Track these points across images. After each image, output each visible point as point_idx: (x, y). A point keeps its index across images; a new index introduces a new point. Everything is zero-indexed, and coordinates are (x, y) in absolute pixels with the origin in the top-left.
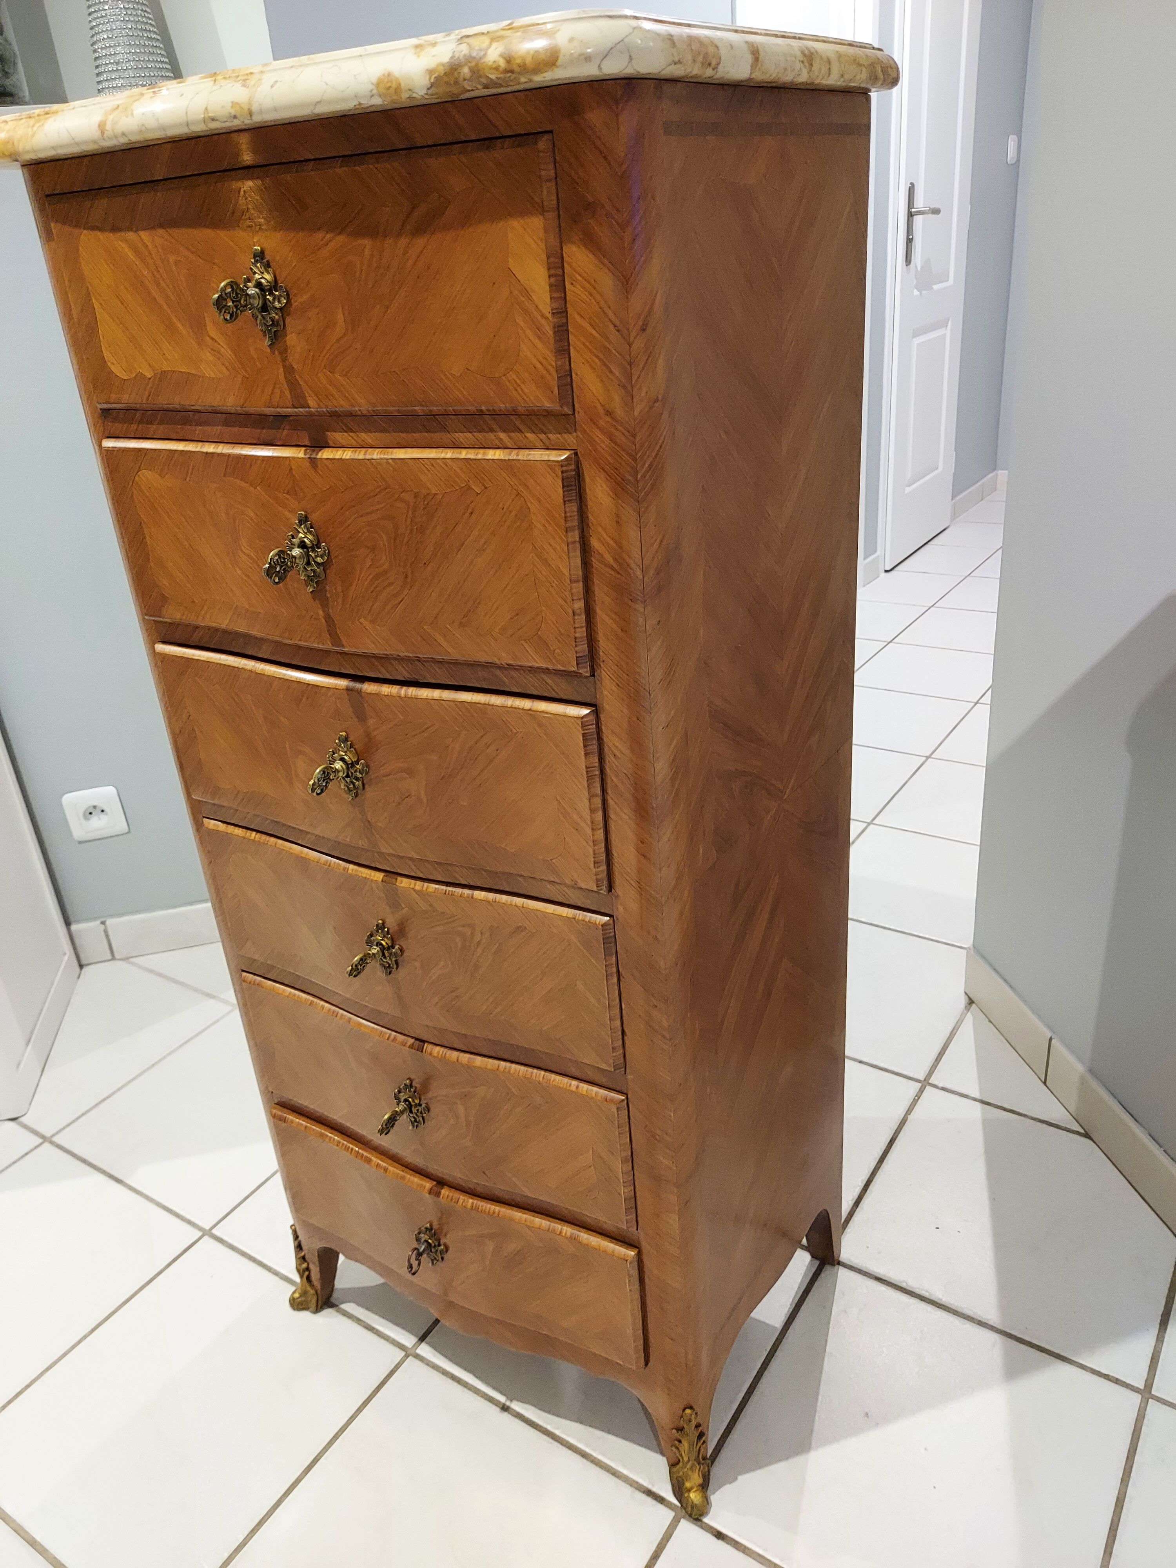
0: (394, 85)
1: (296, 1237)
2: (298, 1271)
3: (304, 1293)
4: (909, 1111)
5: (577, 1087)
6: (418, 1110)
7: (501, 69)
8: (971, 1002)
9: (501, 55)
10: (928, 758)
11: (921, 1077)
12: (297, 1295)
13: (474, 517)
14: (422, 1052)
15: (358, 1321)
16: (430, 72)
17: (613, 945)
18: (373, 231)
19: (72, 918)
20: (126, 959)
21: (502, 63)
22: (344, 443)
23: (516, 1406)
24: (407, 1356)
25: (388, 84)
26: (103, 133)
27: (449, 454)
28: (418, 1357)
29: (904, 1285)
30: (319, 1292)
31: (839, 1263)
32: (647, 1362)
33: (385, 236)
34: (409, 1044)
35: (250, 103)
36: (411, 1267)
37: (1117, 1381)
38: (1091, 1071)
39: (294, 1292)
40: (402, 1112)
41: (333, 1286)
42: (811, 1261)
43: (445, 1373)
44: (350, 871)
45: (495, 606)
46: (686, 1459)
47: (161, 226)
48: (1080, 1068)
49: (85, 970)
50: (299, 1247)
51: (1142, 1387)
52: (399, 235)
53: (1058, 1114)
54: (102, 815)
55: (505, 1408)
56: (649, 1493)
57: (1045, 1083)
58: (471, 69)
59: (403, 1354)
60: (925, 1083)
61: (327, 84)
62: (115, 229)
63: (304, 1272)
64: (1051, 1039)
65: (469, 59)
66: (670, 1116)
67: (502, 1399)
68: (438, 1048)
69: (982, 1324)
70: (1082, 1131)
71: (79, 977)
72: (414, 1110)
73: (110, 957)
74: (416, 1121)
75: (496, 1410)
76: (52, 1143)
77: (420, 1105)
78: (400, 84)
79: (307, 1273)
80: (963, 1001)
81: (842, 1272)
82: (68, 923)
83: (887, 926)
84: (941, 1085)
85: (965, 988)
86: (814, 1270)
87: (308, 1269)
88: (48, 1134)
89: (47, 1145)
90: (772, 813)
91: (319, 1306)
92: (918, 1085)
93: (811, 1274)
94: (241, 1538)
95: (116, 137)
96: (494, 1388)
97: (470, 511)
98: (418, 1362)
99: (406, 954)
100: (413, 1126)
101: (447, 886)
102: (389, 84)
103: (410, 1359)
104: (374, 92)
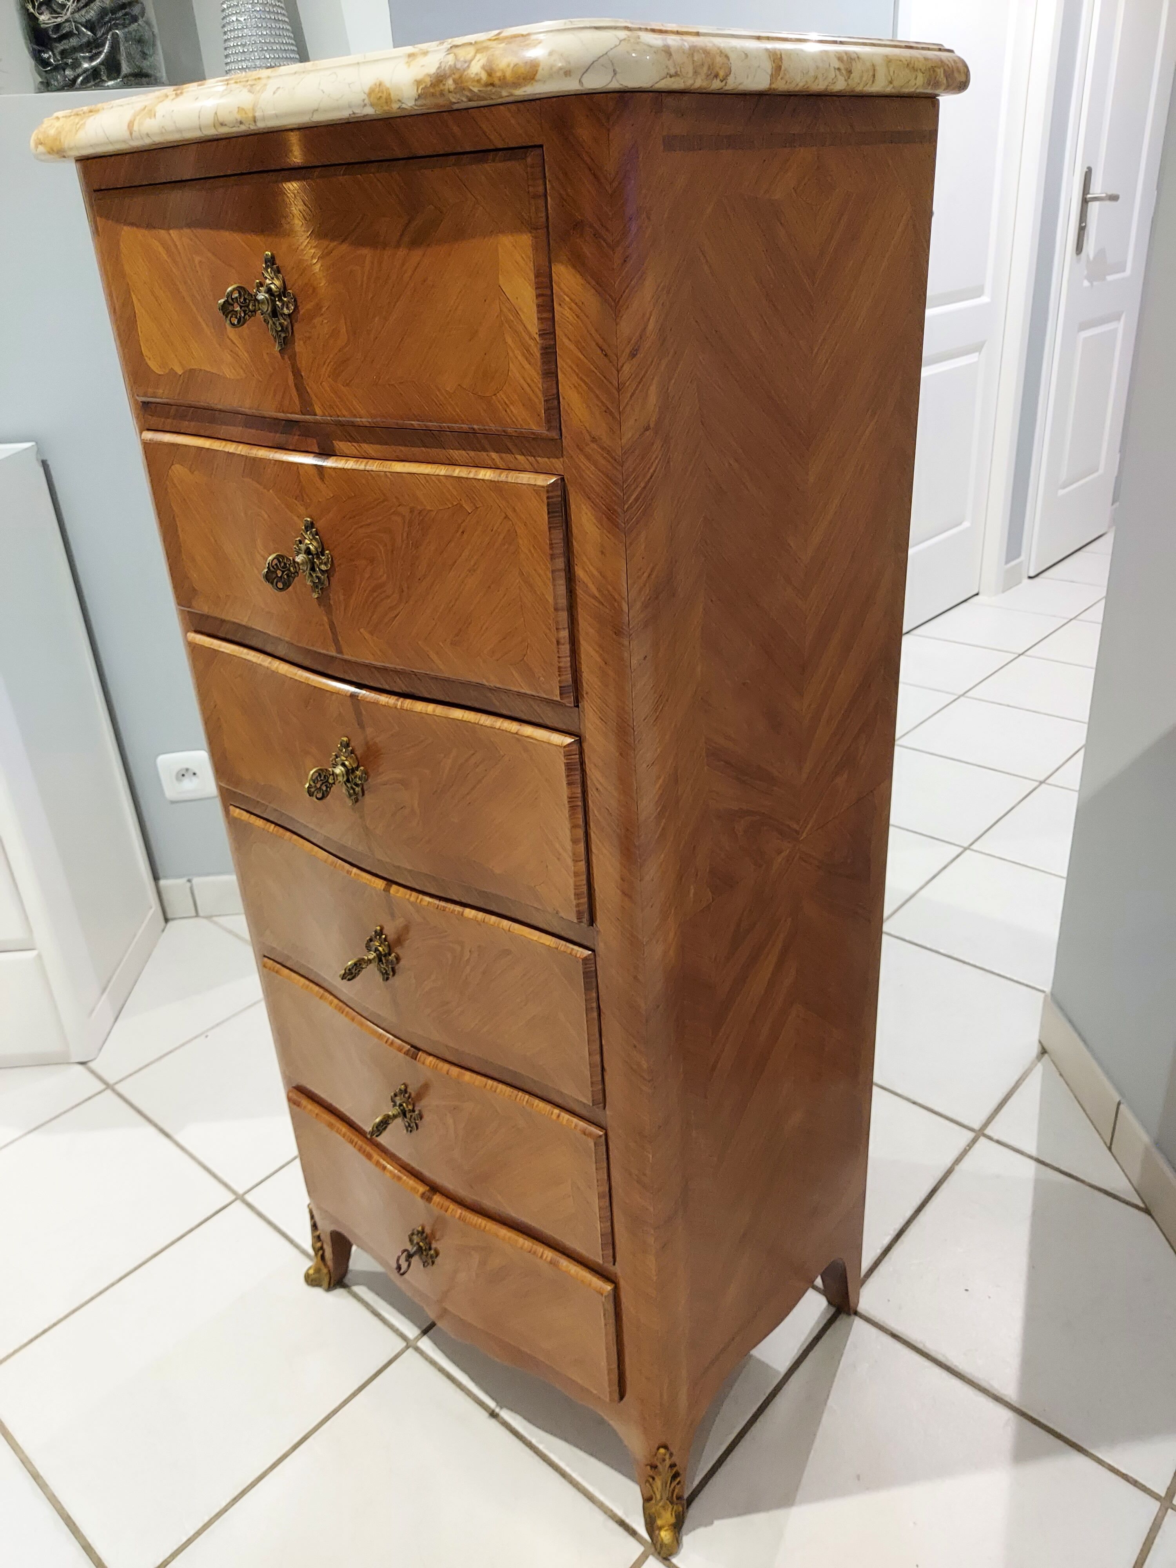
0: (384, 96)
1: (312, 1217)
2: (314, 1248)
3: (318, 1271)
4: (958, 1161)
5: (559, 1116)
6: (411, 1116)
7: (483, 82)
8: (1044, 1051)
9: (483, 67)
10: (1041, 783)
11: (977, 1126)
12: (311, 1272)
13: (465, 536)
14: (416, 1059)
15: (366, 1304)
16: (418, 83)
17: (594, 980)
18: (373, 241)
19: (161, 874)
20: (209, 917)
21: (484, 76)
22: (347, 452)
23: (504, 1414)
24: (407, 1347)
25: (379, 93)
26: (131, 134)
27: (442, 470)
28: (417, 1349)
29: (920, 1346)
30: (332, 1271)
31: (856, 1313)
32: (622, 1396)
33: (385, 246)
34: (404, 1050)
35: (254, 110)
36: (399, 1268)
37: (1135, 1483)
38: (1158, 1144)
39: (310, 1268)
40: (395, 1117)
41: (347, 1267)
42: (828, 1306)
43: (441, 1370)
44: (353, 875)
45: (484, 628)
46: (658, 1497)
47: (189, 226)
48: (1146, 1139)
49: (170, 924)
50: (314, 1226)
51: (1163, 1494)
52: (398, 245)
53: (1119, 1183)
54: (194, 778)
55: (493, 1415)
56: (622, 1524)
57: (1110, 1149)
58: (454, 81)
59: (404, 1344)
60: (980, 1133)
61: (323, 92)
62: (150, 226)
63: (319, 1251)
64: (1119, 1104)
65: (454, 69)
66: (649, 1158)
67: (492, 1404)
68: (431, 1058)
70: (1142, 1205)
71: (163, 931)
72: (408, 1116)
73: (194, 914)
74: (409, 1126)
75: (485, 1415)
76: (114, 1090)
77: (413, 1111)
78: (390, 94)
79: (321, 1252)
80: (1035, 1050)
81: (858, 1322)
82: (156, 878)
83: (967, 961)
84: (996, 1137)
85: (1040, 1036)
86: (829, 1316)
87: (322, 1248)
88: (111, 1081)
89: (109, 1092)
90: (784, 854)
91: (332, 1286)
92: (971, 1135)
93: (824, 1321)
94: (224, 1504)
95: (142, 137)
96: (487, 1392)
97: (461, 531)
98: (417, 1355)
99: (402, 963)
100: (407, 1130)
101: (440, 900)
102: (380, 94)
103: (410, 1350)
104: (367, 101)
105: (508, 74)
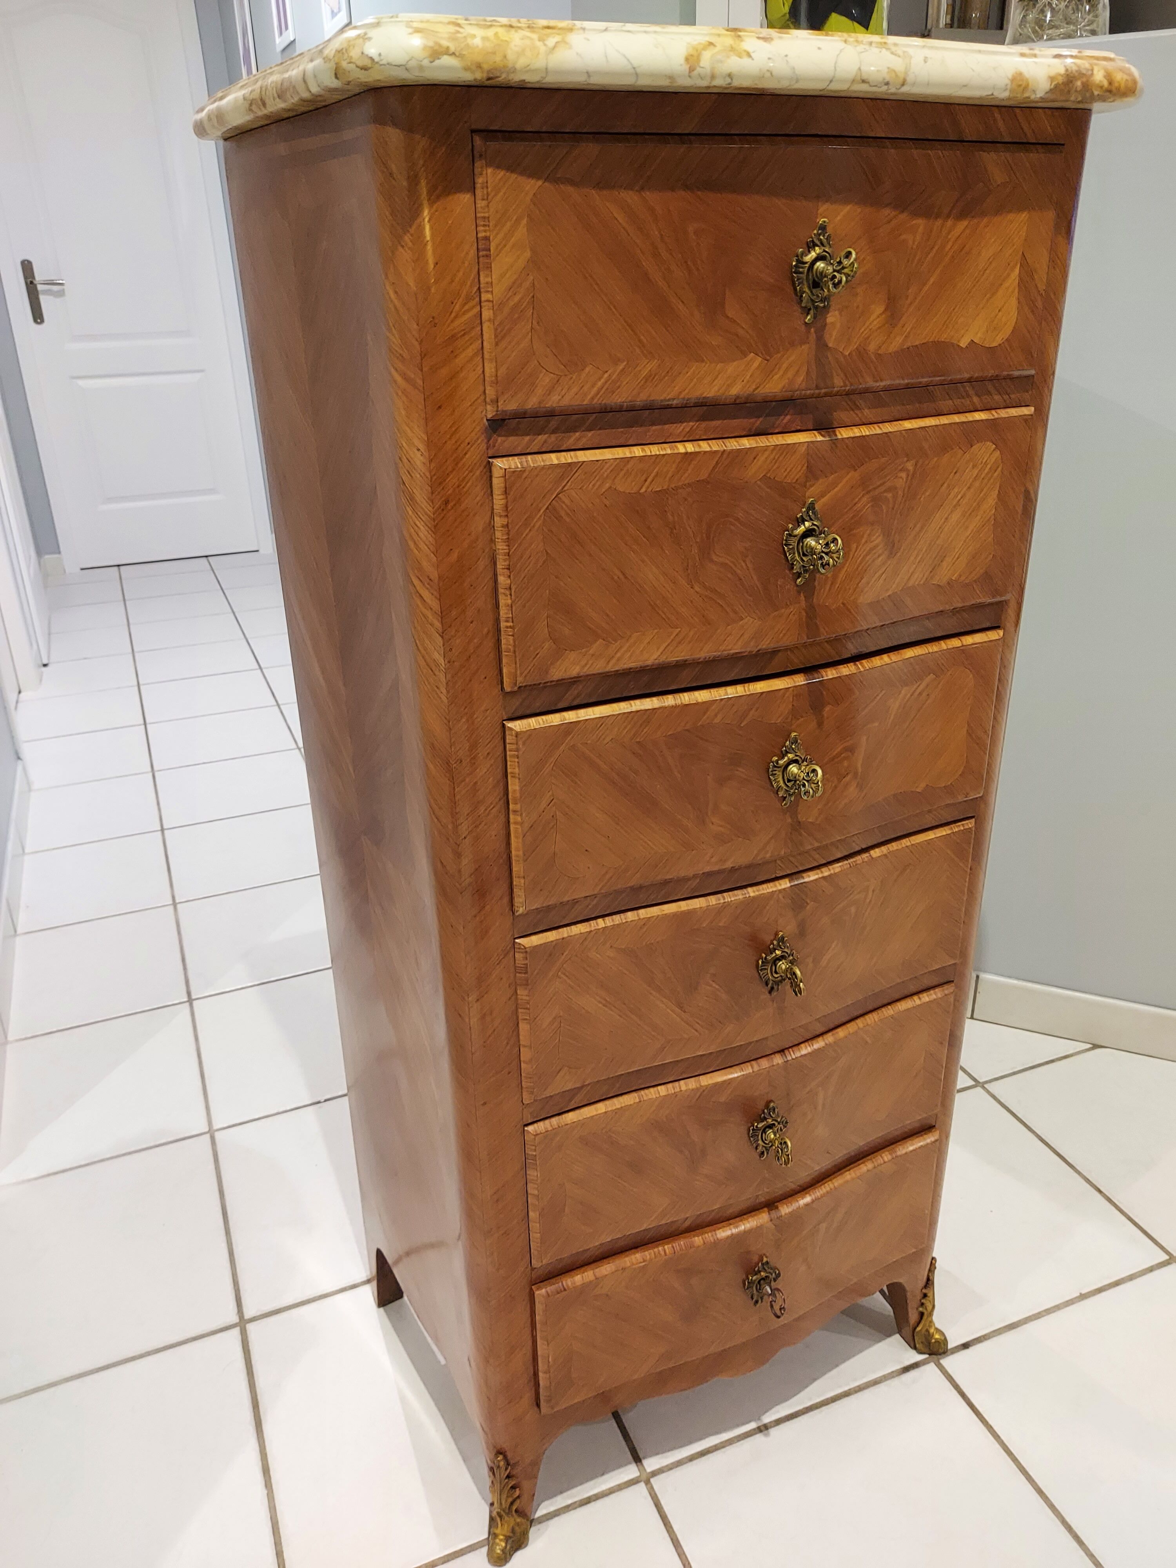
0: (1024, 84)
7: (1104, 88)
9: (1105, 77)
12: (502, 1545)
13: (958, 474)
15: (567, 1508)
16: (1052, 79)
21: (1106, 84)
23: (767, 1419)
24: (648, 1482)
25: (1019, 82)
26: (691, 70)
28: (654, 1474)
33: (937, 217)
35: (906, 73)
43: (691, 1458)
46: (929, 1308)
52: (947, 217)
55: (763, 1429)
56: (907, 1369)
58: (1083, 83)
59: (642, 1485)
61: (973, 70)
65: (1081, 74)
67: (753, 1425)
68: (804, 1045)
75: (759, 1437)
78: (1028, 85)
95: (713, 77)
96: (738, 1426)
97: (954, 471)
98: (662, 1476)
102: (1021, 83)
103: (653, 1481)
104: (1009, 87)
105: (1123, 86)
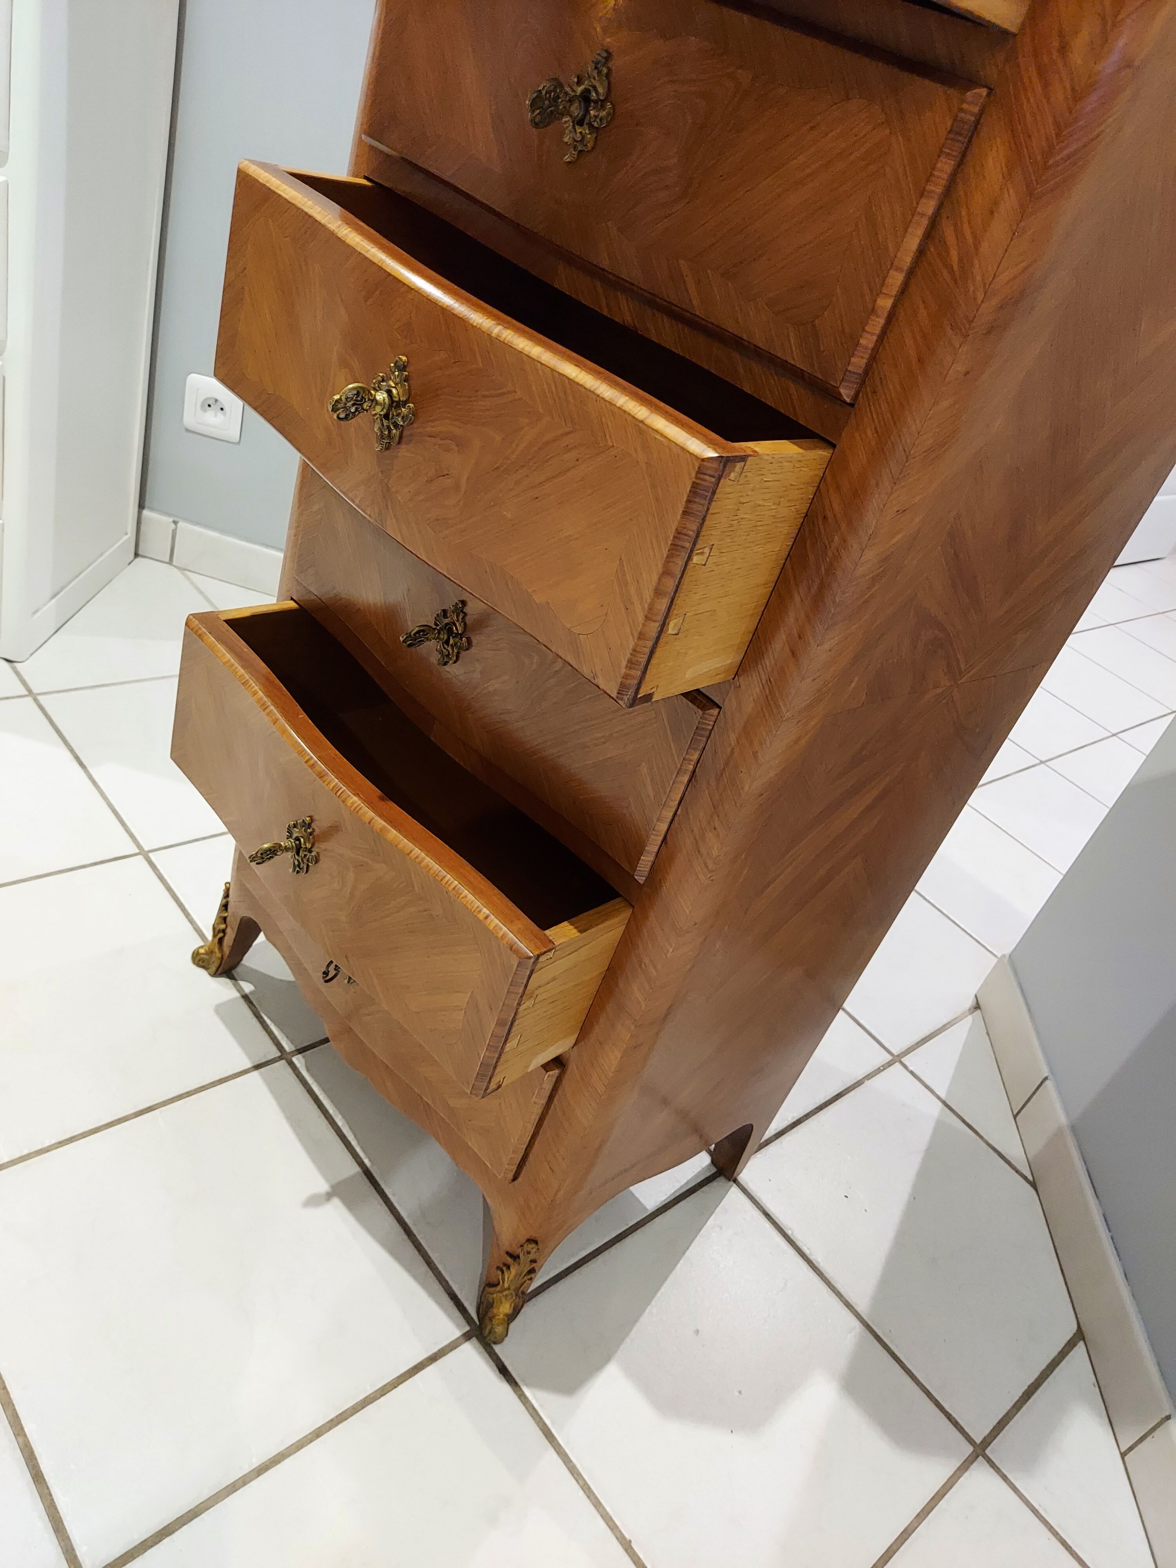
1: (226, 895)
2: (214, 928)
3: (210, 952)
4: (869, 1076)
8: (977, 1007)
10: (1042, 762)
11: (896, 1052)
12: (202, 951)
17: (704, 739)
19: (147, 503)
20: (182, 569)
24: (280, 1058)
28: (290, 1063)
29: (789, 1232)
30: (225, 957)
31: (735, 1181)
32: (515, 1178)
36: (326, 973)
37: (956, 1424)
38: (1073, 1128)
39: (202, 947)
41: (241, 960)
42: (709, 1165)
43: (310, 1092)
46: (506, 1285)
48: (1063, 1120)
49: (138, 559)
50: (225, 906)
51: (978, 1441)
53: (1015, 1152)
54: (220, 413)
56: (455, 1297)
57: (1015, 1117)
59: (278, 1054)
60: (897, 1059)
63: (220, 933)
64: (1046, 1079)
66: (668, 951)
69: (848, 1305)
70: (1030, 1178)
71: (130, 564)
73: (167, 560)
76: (36, 700)
79: (221, 935)
80: (970, 1002)
81: (734, 1190)
82: (141, 506)
83: (928, 898)
84: (911, 1068)
85: (979, 990)
86: (708, 1174)
87: (224, 931)
88: (35, 691)
89: (29, 700)
90: (938, 691)
91: (219, 972)
92: (889, 1058)
93: (703, 1178)
96: (351, 1129)
98: (289, 1069)
103: (283, 1062)
